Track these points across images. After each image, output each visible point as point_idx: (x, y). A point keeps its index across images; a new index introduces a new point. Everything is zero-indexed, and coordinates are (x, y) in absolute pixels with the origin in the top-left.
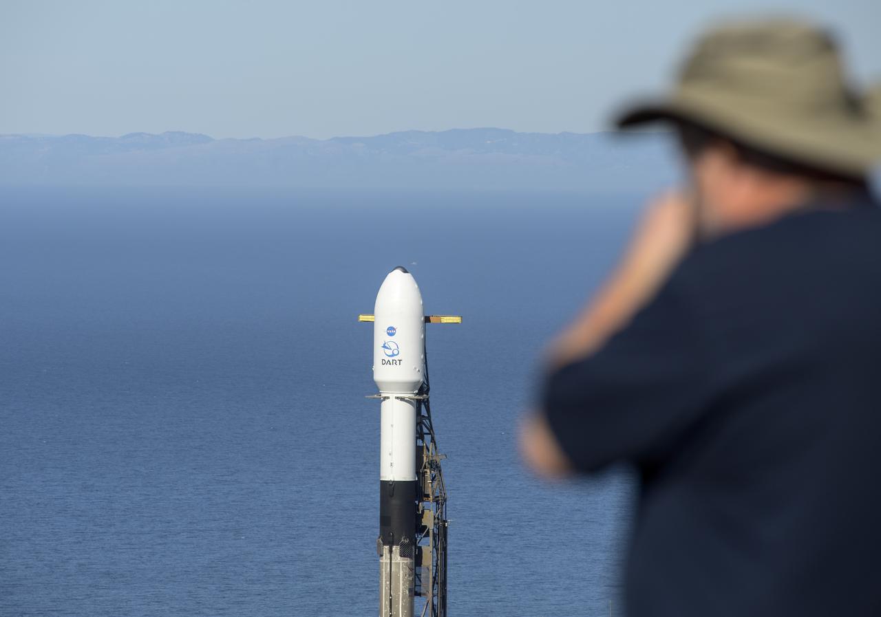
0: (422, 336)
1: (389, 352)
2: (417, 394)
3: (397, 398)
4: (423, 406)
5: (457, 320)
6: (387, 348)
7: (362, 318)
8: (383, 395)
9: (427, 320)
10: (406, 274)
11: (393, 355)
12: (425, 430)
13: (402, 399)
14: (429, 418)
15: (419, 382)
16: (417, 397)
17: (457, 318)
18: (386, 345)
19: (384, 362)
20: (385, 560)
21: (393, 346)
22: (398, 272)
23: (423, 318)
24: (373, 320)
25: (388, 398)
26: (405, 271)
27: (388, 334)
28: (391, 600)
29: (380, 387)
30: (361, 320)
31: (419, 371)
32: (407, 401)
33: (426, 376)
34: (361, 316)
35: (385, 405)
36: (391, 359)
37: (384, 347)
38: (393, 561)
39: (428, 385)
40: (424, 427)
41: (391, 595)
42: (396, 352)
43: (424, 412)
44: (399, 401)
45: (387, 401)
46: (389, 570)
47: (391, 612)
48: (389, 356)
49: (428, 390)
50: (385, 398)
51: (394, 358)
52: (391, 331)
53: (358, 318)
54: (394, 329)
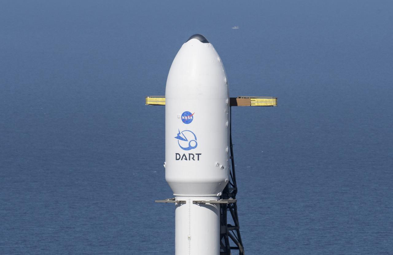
0: (227, 123)
1: (185, 144)
2: (221, 197)
3: (195, 202)
4: (229, 213)
5: (270, 102)
6: (182, 139)
7: (151, 101)
8: (178, 199)
9: (233, 102)
10: (206, 44)
11: (190, 148)
12: (232, 244)
13: (202, 204)
14: (237, 227)
15: (222, 182)
16: (221, 201)
17: (271, 100)
18: (181, 135)
19: (178, 157)
21: (190, 137)
22: (195, 42)
23: (227, 101)
24: (164, 104)
25: (184, 202)
26: (204, 41)
27: (184, 121)
29: (174, 187)
30: (149, 103)
31: (223, 168)
32: (207, 207)
33: (232, 174)
34: (148, 98)
35: (180, 211)
36: (187, 153)
37: (179, 137)
39: (235, 186)
40: (230, 239)
42: (193, 144)
43: (230, 220)
44: (197, 206)
45: (183, 206)
48: (185, 149)
49: (235, 192)
50: (181, 203)
51: (191, 151)
52: (187, 118)
53: (145, 101)
54: (190, 114)
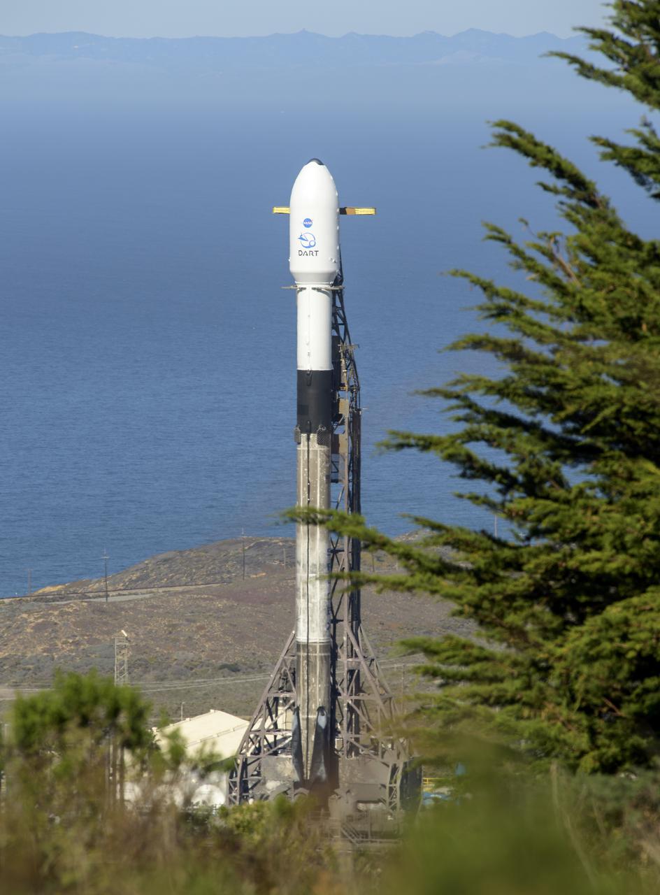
1: (306, 244)
2: (332, 285)
3: (314, 289)
4: (337, 297)
5: (371, 211)
6: (304, 240)
7: (277, 210)
8: (299, 286)
9: (343, 211)
10: (322, 166)
11: (310, 246)
12: (340, 321)
13: (319, 290)
14: (342, 308)
15: (335, 272)
16: (333, 288)
17: (372, 210)
18: (303, 237)
19: (301, 253)
20: (302, 447)
21: (310, 238)
22: (314, 164)
23: (338, 210)
24: (288, 212)
25: (305, 289)
26: (321, 163)
27: (305, 225)
28: (309, 486)
29: (296, 277)
30: (275, 212)
31: (335, 262)
32: (324, 292)
33: (341, 270)
34: (275, 208)
35: (301, 296)
36: (308, 250)
37: (301, 238)
38: (310, 449)
39: (342, 276)
40: (338, 317)
41: (309, 482)
42: (312, 244)
44: (315, 292)
45: (304, 291)
46: (306, 457)
47: (309, 498)
48: (306, 247)
49: (342, 281)
50: (302, 289)
51: (311, 249)
52: (308, 223)
53: (272, 210)
54: (310, 221)
